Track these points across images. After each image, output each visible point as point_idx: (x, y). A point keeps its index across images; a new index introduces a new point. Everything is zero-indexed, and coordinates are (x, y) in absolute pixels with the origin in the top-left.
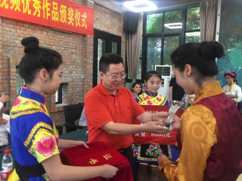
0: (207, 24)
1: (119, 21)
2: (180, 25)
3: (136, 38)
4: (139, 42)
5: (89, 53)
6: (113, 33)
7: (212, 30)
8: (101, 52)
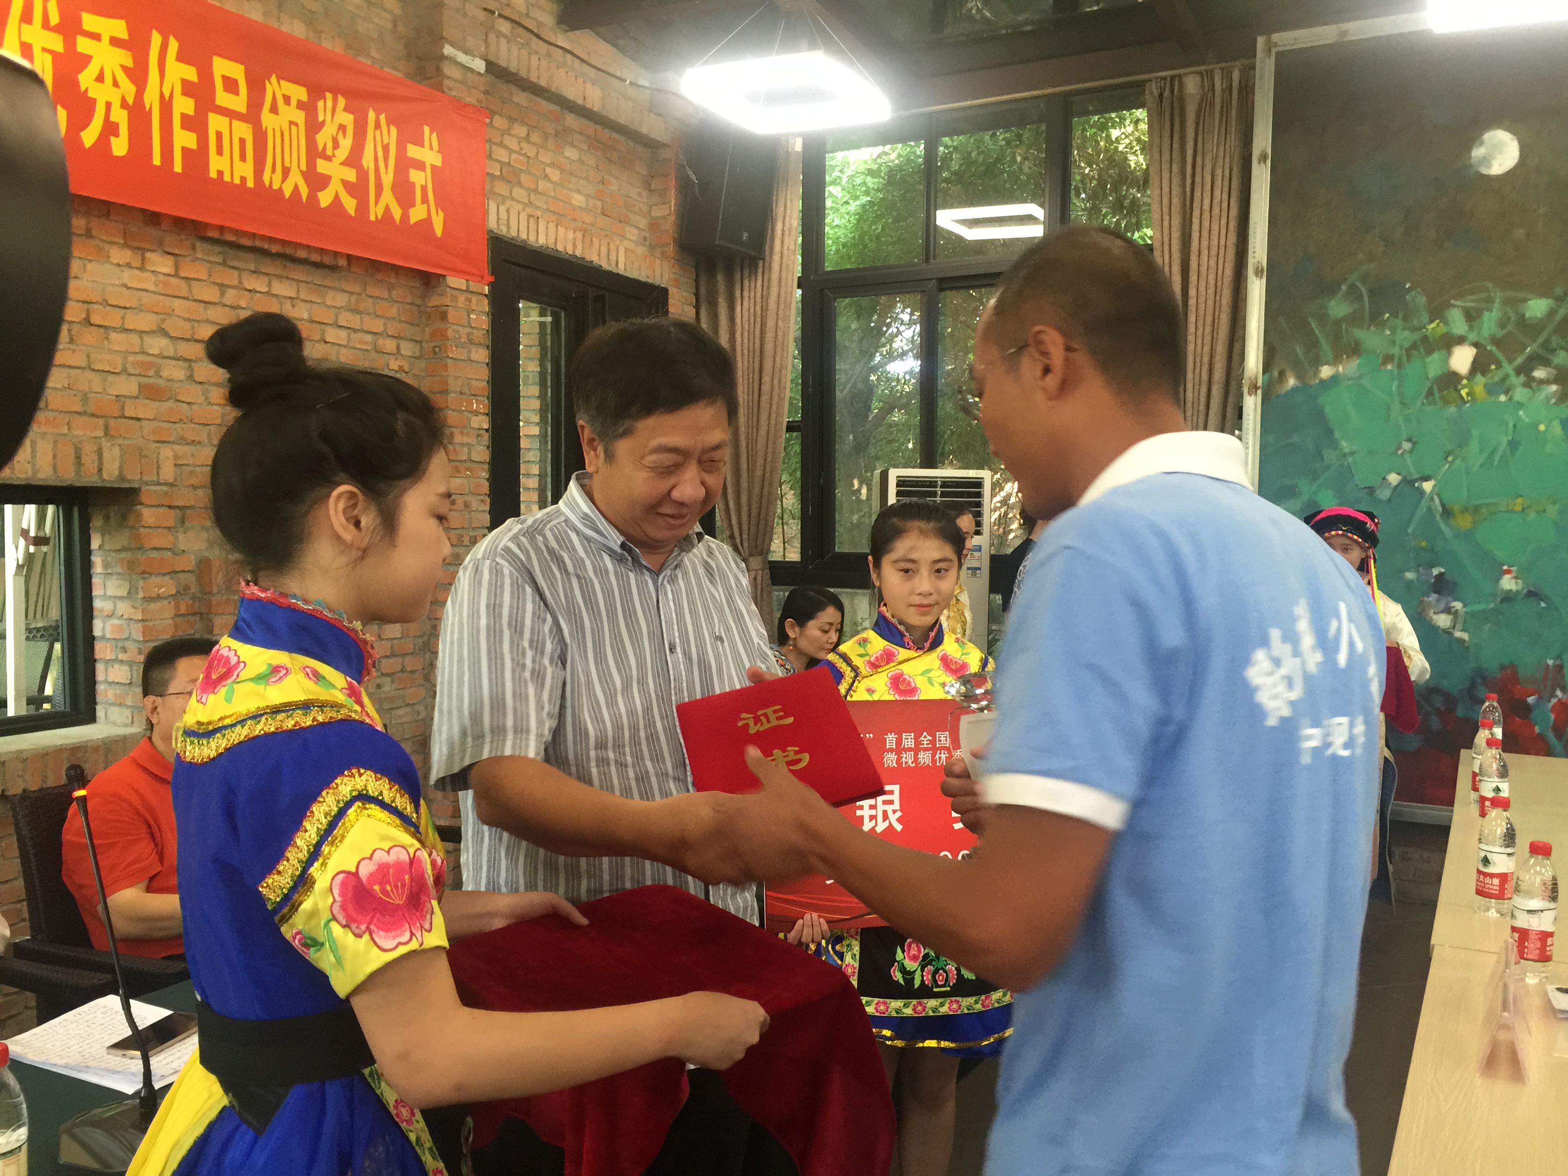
0: (1196, 213)
1: (647, 186)
2: (1028, 219)
3: (759, 295)
4: (780, 323)
5: (461, 393)
6: (613, 263)
7: (1222, 248)
8: (538, 388)
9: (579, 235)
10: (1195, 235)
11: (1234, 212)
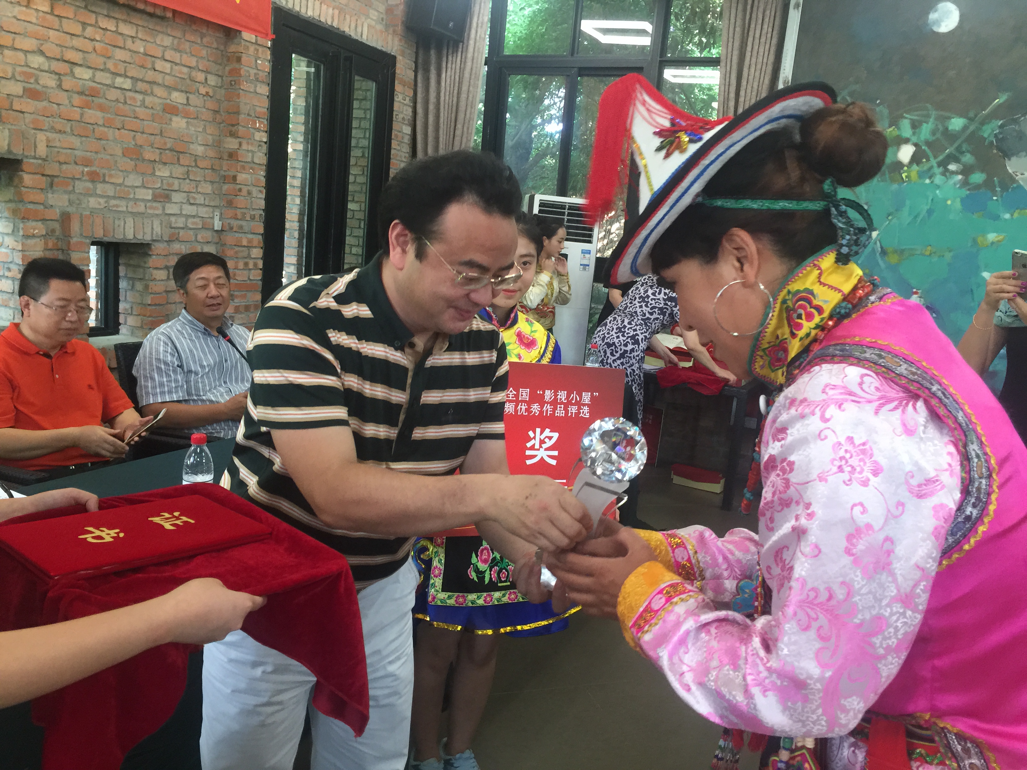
0: (750, 39)
2: (643, 32)
3: (458, 67)
4: (471, 88)
5: (248, 115)
6: (359, 34)
7: (764, 64)
8: (304, 117)
9: (336, 12)
10: (748, 54)
11: (775, 41)
